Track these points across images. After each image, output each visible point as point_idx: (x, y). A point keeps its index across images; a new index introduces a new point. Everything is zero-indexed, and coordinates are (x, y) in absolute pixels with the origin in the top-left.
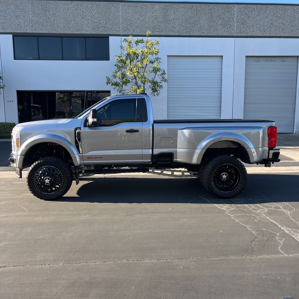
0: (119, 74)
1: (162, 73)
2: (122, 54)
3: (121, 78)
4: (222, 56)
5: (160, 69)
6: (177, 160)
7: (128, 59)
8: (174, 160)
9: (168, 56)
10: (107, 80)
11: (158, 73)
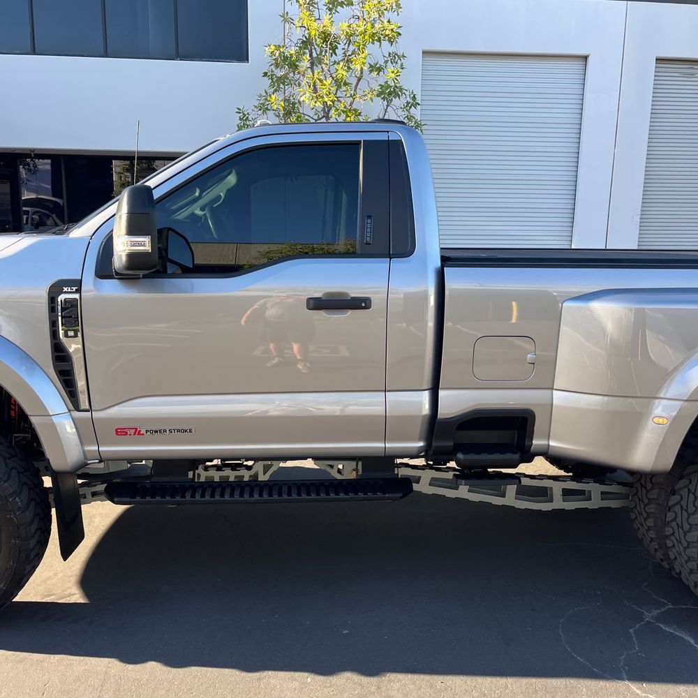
0: (277, 101)
1: (408, 103)
2: (287, 41)
3: (281, 115)
4: (586, 58)
5: (401, 89)
6: (552, 443)
7: (304, 53)
8: (534, 442)
9: (424, 53)
10: (241, 119)
11: (396, 102)
